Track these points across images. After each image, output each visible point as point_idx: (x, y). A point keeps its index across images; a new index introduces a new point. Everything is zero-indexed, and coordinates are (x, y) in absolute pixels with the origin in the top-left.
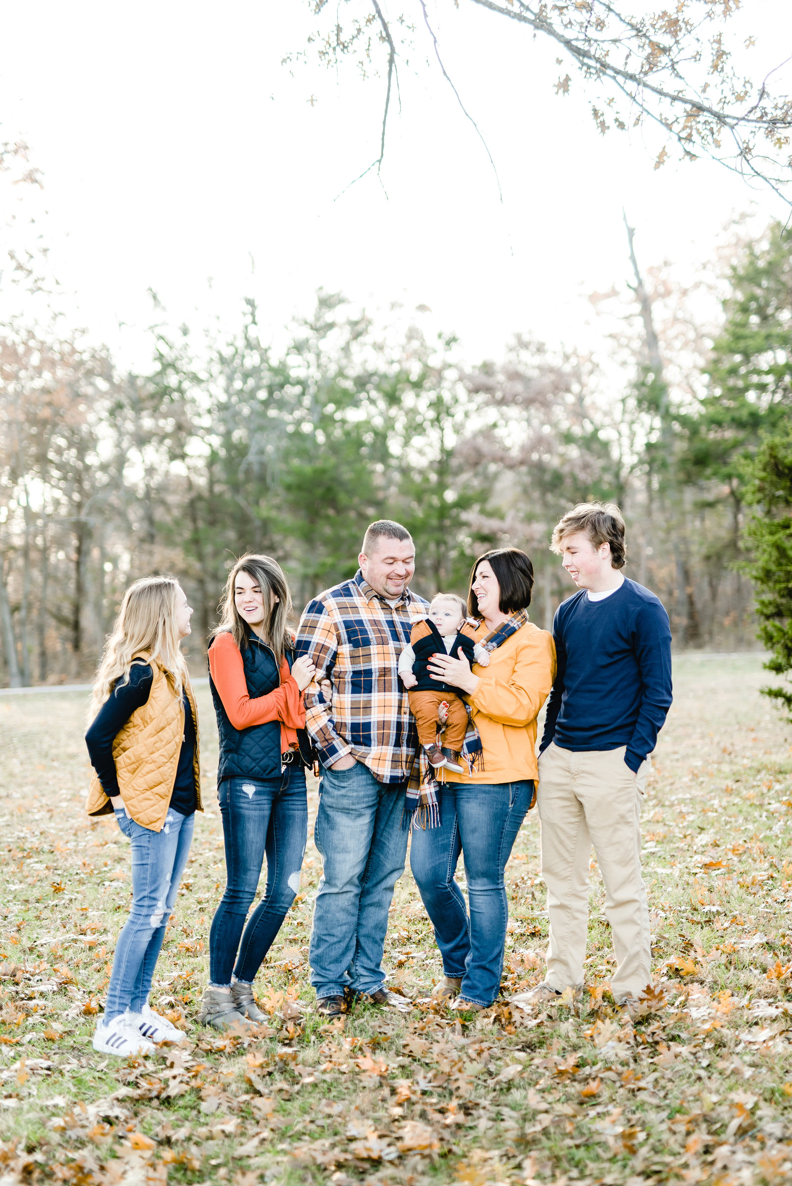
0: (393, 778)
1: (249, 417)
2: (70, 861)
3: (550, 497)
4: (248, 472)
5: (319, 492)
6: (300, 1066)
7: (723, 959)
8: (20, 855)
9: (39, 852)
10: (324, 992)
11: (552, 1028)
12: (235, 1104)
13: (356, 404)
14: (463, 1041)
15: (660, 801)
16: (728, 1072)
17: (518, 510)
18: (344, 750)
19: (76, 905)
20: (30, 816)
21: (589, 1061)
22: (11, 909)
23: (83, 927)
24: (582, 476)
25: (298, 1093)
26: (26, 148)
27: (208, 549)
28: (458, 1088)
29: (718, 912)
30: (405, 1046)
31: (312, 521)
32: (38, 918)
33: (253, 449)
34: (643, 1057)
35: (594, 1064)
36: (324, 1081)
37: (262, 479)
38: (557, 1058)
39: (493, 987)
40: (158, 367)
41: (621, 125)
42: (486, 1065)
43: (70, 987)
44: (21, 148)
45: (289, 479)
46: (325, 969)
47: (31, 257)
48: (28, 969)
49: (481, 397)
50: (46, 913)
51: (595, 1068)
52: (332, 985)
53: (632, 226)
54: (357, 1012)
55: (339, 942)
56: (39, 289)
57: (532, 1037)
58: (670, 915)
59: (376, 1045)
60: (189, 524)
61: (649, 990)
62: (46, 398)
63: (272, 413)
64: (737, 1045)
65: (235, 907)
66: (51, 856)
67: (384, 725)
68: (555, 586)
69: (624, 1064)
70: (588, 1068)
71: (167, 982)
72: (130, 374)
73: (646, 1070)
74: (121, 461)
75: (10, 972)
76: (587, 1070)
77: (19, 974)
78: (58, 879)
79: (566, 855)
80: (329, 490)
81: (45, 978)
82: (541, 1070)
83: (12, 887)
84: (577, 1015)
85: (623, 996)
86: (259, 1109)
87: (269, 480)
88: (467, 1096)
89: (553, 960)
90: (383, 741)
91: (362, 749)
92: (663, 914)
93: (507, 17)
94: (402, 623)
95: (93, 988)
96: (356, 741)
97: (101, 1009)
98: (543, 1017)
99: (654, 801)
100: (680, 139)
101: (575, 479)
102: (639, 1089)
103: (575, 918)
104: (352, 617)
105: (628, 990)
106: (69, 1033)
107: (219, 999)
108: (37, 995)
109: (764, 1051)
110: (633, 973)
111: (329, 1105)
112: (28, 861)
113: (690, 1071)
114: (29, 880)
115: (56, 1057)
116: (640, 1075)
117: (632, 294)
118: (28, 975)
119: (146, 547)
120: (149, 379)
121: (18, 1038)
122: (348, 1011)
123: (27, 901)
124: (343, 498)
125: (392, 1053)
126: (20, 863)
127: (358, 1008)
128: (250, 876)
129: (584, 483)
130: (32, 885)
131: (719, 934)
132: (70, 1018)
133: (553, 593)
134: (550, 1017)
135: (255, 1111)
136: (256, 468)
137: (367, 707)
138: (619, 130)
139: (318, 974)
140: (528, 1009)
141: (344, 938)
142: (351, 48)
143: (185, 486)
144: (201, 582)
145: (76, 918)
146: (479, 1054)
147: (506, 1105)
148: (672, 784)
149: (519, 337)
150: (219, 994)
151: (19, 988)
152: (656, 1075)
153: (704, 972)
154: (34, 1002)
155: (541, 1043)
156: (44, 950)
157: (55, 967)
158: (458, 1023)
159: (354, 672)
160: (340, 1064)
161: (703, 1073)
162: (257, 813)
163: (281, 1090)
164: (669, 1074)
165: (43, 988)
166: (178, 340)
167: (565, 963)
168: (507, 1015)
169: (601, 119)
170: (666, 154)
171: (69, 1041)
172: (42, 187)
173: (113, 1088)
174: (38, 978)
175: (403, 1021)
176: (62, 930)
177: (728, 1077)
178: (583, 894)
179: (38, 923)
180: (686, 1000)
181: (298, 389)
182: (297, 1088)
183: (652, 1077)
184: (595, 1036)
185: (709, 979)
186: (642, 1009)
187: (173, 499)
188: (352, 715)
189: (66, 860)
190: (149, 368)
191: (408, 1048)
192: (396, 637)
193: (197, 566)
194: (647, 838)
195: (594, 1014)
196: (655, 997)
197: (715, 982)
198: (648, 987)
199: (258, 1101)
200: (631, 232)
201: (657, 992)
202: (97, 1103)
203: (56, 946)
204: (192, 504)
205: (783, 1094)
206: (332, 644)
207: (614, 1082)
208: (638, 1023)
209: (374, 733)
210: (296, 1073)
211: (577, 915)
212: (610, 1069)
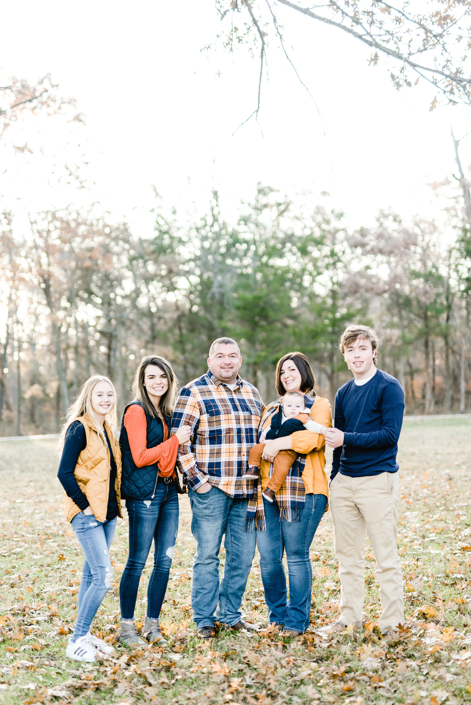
0: (236, 495)
1: (213, 265)
2: (73, 541)
3: (404, 313)
4: (213, 298)
5: (257, 311)
6: (177, 669)
7: (456, 608)
8: (44, 537)
9: (55, 535)
10: (201, 625)
11: (337, 648)
12: (134, 690)
13: (281, 255)
14: (281, 655)
15: (447, 507)
16: (436, 678)
17: (382, 321)
18: (203, 480)
19: (71, 568)
20: (57, 514)
21: (354, 669)
22: (32, 570)
23: (71, 582)
24: (423, 299)
25: (173, 685)
26: (75, 100)
27: (189, 347)
28: (269, 684)
29: (462, 579)
30: (245, 658)
31: (254, 330)
32: (46, 576)
33: (216, 284)
34: (388, 667)
35: (357, 671)
36: (191, 678)
37: (221, 303)
38: (334, 667)
39: (304, 621)
40: (156, 234)
41: (409, 84)
42: (291, 670)
43: (54, 618)
44: (72, 101)
45: (238, 303)
46: (202, 610)
47: (79, 168)
48: (33, 607)
49: (359, 250)
50: (52, 573)
51: (357, 674)
52: (206, 620)
53: (457, 139)
54: (222, 637)
55: (209, 593)
56: (83, 187)
57: (324, 654)
58: (431, 579)
59: (226, 657)
60: (177, 332)
61: (400, 627)
62: (88, 254)
63: (229, 261)
64: (449, 661)
65: (133, 571)
66: (62, 538)
67: (229, 464)
68: (408, 369)
69: (376, 671)
70: (353, 673)
71: (113, 616)
72: (140, 239)
73: (387, 676)
74: (137, 292)
75: (22, 609)
76: (352, 675)
77: (27, 610)
78: (62, 552)
79: (350, 541)
80: (263, 309)
81: (41, 612)
82: (324, 674)
83: (35, 557)
84: (356, 640)
85: (386, 628)
86: (147, 694)
87: (225, 305)
88: (273, 689)
89: (344, 607)
90: (229, 473)
91: (215, 478)
92: (425, 579)
93: (323, 22)
94: (239, 400)
95: (69, 619)
96: (211, 473)
97: (70, 631)
98: (334, 641)
99: (443, 508)
100: (445, 92)
101: (419, 301)
102: (380, 687)
103: (357, 580)
104: (208, 398)
105: (389, 624)
106: (47, 646)
107: (127, 628)
108: (34, 623)
109: (463, 665)
110: (392, 615)
111: (190, 692)
112: (48, 541)
113: (415, 676)
114: (45, 553)
115: (37, 660)
116: (383, 678)
117: (458, 183)
118: (32, 611)
119: (150, 346)
120: (152, 243)
121: (17, 648)
122: (216, 636)
123: (42, 566)
124: (271, 314)
125: (237, 662)
126: (43, 543)
127: (222, 634)
128: (143, 554)
129: (424, 303)
130: (47, 556)
131: (458, 592)
132: (51, 637)
133: (405, 374)
134: (338, 641)
135: (145, 695)
136: (217, 296)
137: (219, 453)
138: (408, 87)
139: (197, 614)
140: (325, 637)
141: (212, 590)
142: (244, 41)
143: (174, 308)
144: (185, 367)
145: (68, 576)
146: (288, 663)
147: (296, 695)
148: (458, 496)
149: (382, 211)
150: (127, 625)
151: (25, 618)
152: (393, 678)
153: (441, 616)
154: (32, 626)
155: (327, 658)
156: (46, 596)
157: (50, 606)
158: (280, 644)
159: (210, 431)
160: (203, 668)
161: (422, 678)
162: (151, 517)
163: (163, 683)
164: (400, 678)
165: (39, 618)
166: (170, 217)
167: (351, 608)
168: (311, 640)
169: (397, 80)
170: (437, 102)
171: (47, 651)
172: (85, 124)
173: (64, 679)
174: (38, 612)
175: (248, 642)
176: (59, 583)
177: (436, 681)
178: (361, 565)
179: (46, 579)
180: (424, 633)
181: (245, 246)
182: (173, 681)
183: (389, 681)
184: (361, 654)
185: (442, 620)
186: (396, 637)
187: (167, 316)
188: (210, 457)
189: (71, 540)
190: (152, 234)
191: (247, 659)
192: (236, 409)
193: (181, 357)
194: (432, 531)
195: (365, 641)
196: (404, 631)
197: (446, 622)
198: (400, 624)
199: (148, 689)
200: (457, 143)
201: (405, 628)
202: (54, 688)
203: (53, 592)
204: (179, 319)
205: (467, 692)
206: (197, 415)
207: (367, 682)
208: (391, 646)
209: (223, 468)
210: (174, 673)
211: (358, 578)
212: (365, 674)
